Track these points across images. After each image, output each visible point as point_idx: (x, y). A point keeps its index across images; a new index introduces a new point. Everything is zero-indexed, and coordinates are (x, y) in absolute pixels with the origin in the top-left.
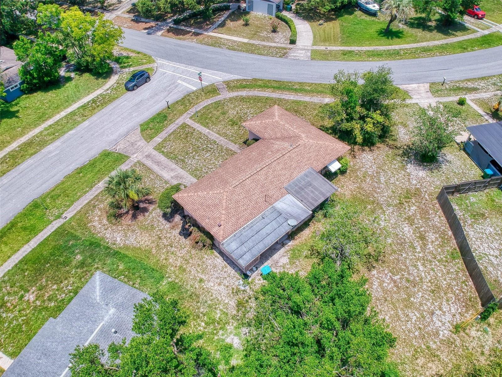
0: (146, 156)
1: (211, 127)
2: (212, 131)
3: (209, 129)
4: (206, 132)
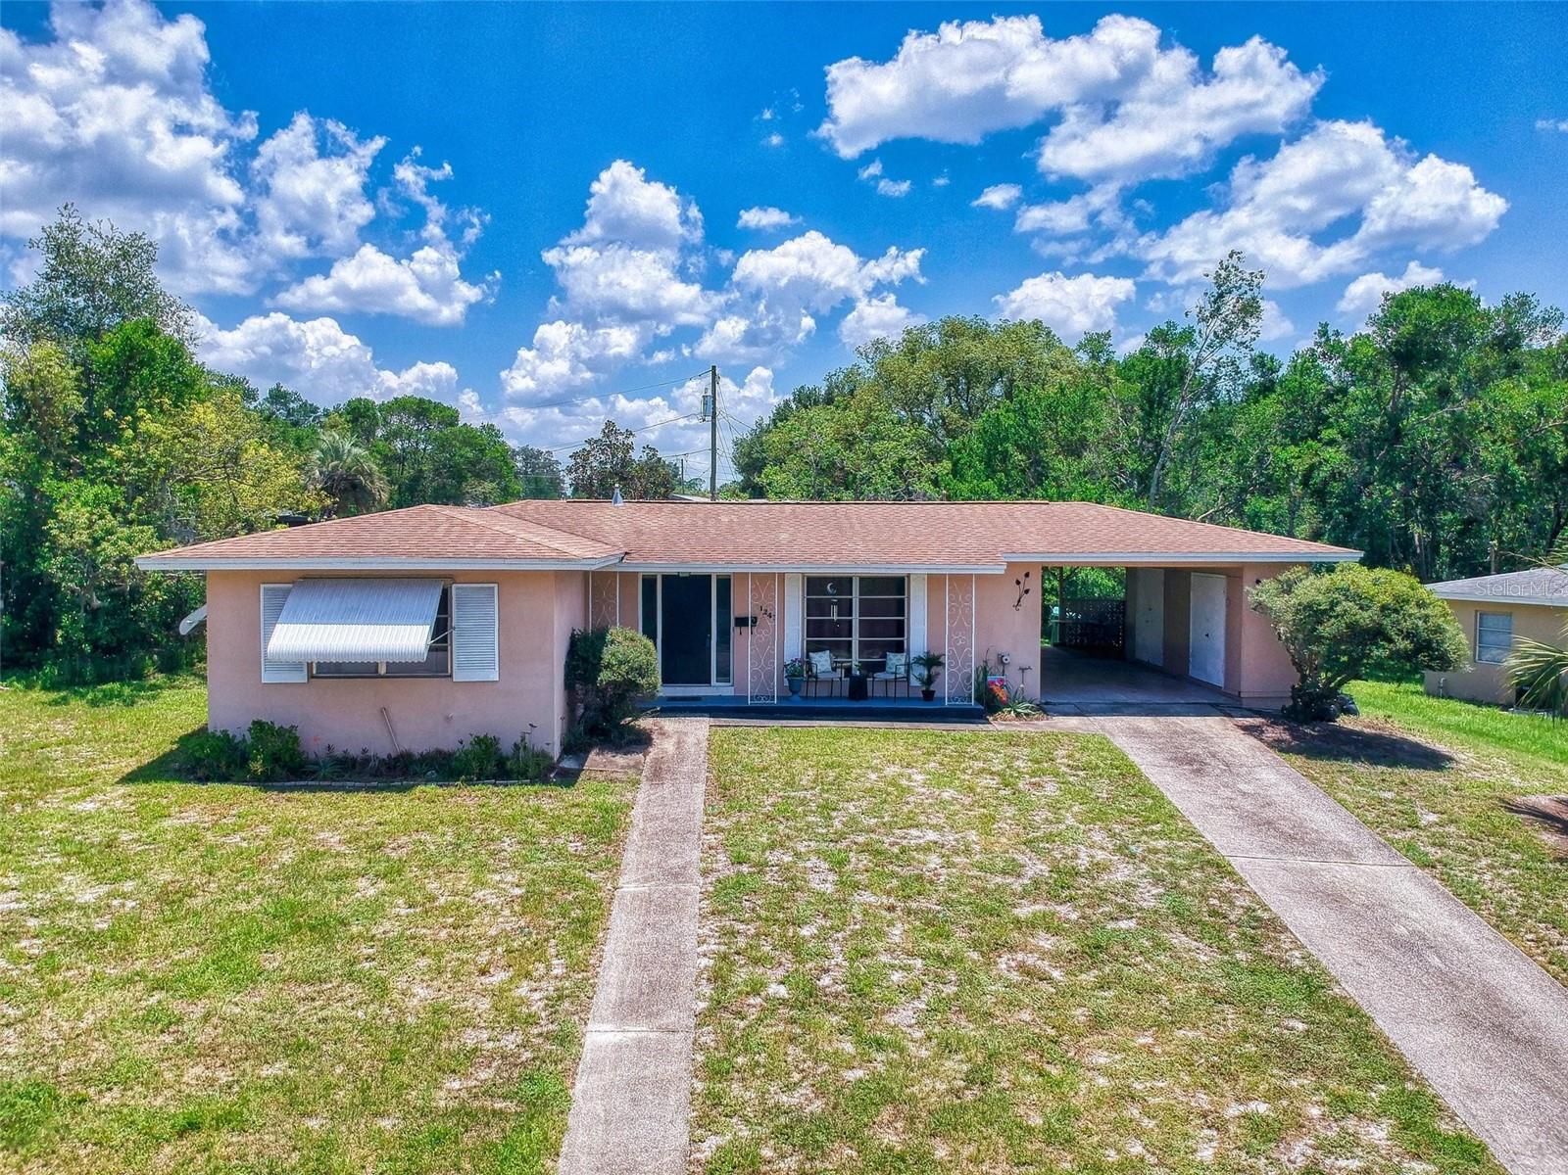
1: (510, 1042)
2: (574, 997)
3: (566, 1039)
4: (637, 1031)
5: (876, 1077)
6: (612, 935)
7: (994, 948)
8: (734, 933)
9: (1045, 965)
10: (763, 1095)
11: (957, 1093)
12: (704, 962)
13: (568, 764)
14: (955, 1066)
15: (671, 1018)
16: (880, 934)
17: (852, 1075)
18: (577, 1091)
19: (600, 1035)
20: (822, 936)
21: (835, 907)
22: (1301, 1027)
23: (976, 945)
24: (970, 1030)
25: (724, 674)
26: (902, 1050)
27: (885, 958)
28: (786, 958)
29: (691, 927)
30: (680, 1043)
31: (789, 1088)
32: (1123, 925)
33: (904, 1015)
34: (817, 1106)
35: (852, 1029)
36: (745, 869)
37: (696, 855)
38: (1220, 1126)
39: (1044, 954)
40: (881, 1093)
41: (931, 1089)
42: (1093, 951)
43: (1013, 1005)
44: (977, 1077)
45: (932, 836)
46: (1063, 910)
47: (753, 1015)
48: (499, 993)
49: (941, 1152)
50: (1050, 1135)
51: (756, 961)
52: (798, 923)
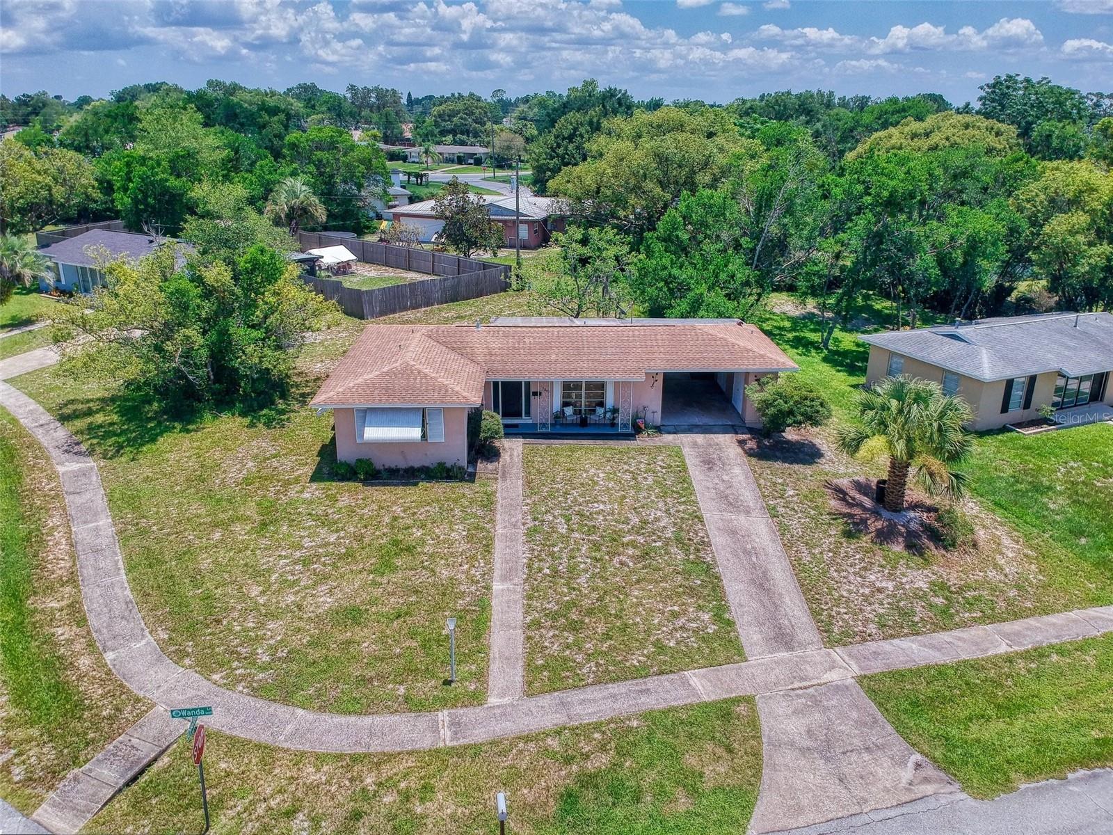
0: (789, 647)
1: (473, 588)
2: (488, 574)
3: (488, 588)
4: (508, 585)
5: (572, 599)
6: (497, 551)
7: (613, 554)
8: (533, 550)
9: (628, 560)
10: (542, 604)
11: (593, 604)
12: (525, 561)
13: (471, 470)
14: (594, 595)
15: (516, 581)
16: (579, 550)
17: (566, 599)
18: (493, 604)
19: (497, 586)
20: (561, 551)
21: (565, 539)
22: (699, 582)
23: (608, 553)
24: (601, 584)
25: (528, 413)
26: (580, 591)
27: (579, 559)
28: (549, 559)
29: (521, 548)
30: (519, 589)
31: (549, 603)
32: (657, 544)
33: (582, 580)
34: (556, 608)
35: (568, 584)
36: (537, 523)
37: (520, 516)
38: (663, 614)
39: (629, 556)
40: (573, 603)
41: (586, 603)
42: (645, 555)
43: (615, 575)
44: (600, 599)
45: (602, 507)
46: (639, 538)
47: (539, 579)
48: (467, 572)
49: (587, 620)
50: (616, 616)
51: (540, 561)
52: (554, 546)
